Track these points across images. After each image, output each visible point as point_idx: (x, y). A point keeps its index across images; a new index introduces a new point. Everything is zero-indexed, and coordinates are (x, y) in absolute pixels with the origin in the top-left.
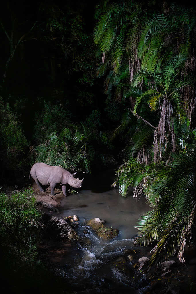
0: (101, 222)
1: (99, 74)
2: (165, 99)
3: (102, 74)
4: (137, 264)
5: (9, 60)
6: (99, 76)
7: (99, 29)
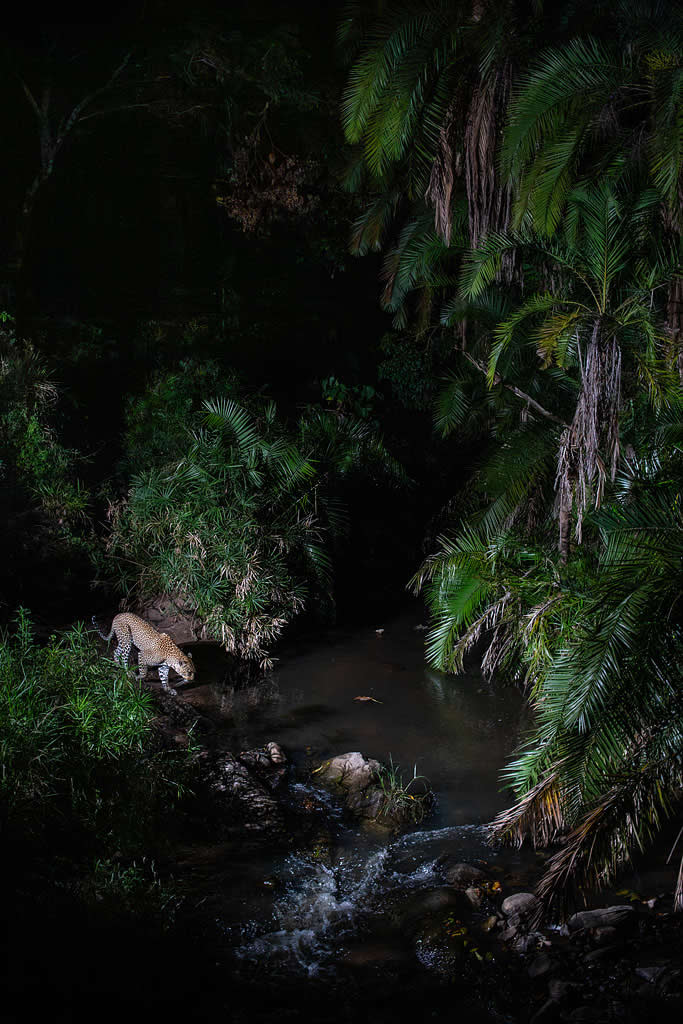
0: (367, 767)
1: (363, 244)
2: (597, 323)
3: (372, 241)
4: (498, 919)
5: (36, 184)
6: (358, 250)
7: (360, 90)
